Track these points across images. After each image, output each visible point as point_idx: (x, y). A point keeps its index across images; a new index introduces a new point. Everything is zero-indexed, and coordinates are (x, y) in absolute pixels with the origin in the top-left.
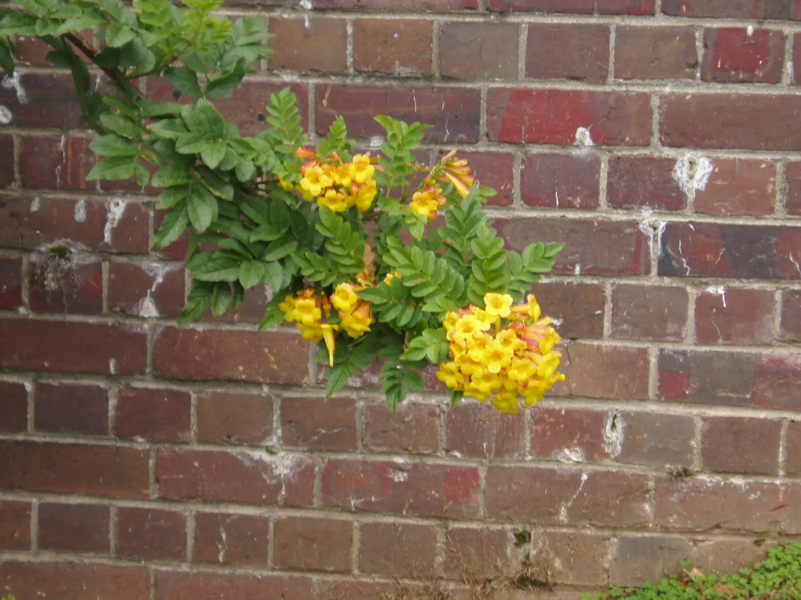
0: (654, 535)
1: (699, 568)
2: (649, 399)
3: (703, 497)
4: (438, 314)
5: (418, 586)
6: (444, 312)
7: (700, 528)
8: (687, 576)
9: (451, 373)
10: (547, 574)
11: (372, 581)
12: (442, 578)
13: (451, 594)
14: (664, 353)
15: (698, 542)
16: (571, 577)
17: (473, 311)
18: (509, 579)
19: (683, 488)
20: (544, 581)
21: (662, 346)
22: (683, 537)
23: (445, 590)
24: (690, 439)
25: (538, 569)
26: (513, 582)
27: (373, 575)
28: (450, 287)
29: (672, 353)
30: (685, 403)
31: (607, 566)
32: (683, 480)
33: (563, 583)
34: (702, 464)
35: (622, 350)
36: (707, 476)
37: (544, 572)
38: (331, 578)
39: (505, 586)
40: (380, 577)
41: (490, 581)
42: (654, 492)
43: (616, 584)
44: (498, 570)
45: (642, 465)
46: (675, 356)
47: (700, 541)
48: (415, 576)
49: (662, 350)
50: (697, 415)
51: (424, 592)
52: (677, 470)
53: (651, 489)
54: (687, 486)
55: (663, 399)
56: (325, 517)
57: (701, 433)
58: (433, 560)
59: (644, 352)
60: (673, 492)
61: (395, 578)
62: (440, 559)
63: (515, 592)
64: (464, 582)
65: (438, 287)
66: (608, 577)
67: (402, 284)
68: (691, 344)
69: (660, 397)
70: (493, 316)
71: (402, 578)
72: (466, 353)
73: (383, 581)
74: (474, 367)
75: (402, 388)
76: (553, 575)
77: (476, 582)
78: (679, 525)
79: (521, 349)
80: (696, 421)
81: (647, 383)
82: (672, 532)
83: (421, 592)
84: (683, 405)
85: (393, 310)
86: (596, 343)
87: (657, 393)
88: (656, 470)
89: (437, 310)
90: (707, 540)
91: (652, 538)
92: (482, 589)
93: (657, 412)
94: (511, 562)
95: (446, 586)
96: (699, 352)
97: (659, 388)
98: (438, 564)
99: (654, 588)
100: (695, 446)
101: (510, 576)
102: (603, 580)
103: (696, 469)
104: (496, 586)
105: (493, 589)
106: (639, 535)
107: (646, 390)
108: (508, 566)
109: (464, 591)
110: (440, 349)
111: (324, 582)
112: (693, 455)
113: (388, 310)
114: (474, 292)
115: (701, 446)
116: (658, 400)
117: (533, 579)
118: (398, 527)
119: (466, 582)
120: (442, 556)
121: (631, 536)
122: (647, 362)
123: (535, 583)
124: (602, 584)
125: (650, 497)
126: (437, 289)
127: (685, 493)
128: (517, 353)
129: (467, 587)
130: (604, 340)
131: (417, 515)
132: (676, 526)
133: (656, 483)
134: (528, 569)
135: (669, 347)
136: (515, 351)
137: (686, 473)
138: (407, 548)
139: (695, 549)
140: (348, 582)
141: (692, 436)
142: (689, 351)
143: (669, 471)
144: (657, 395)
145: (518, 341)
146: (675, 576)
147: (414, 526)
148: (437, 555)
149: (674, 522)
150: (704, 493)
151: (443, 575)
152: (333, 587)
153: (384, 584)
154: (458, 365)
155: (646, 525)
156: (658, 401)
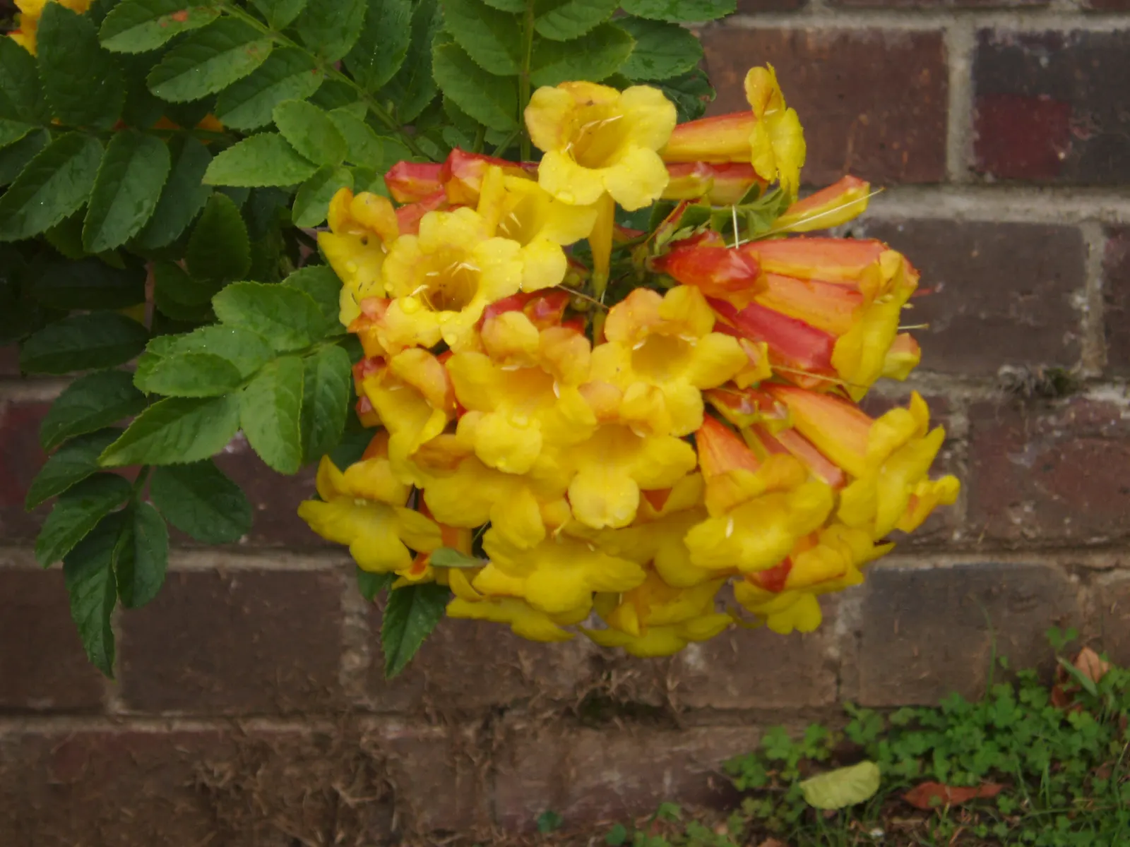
0: (968, 561)
1: (1098, 645)
2: (947, 182)
3: (1109, 450)
4: (289, 198)
5: (297, 736)
6: (317, 185)
7: (1098, 534)
8: (1066, 676)
9: (378, 506)
10: (664, 686)
11: (164, 730)
12: (363, 711)
13: (393, 756)
14: (991, 43)
15: (1093, 573)
16: (734, 692)
17: (471, 182)
18: (557, 703)
19: (1050, 429)
20: (655, 703)
21: (985, 22)
22: (1052, 563)
23: (376, 746)
24: (1070, 291)
25: (637, 674)
26: (569, 712)
27: (167, 714)
28: (344, 33)
29: (1016, 43)
30: (1056, 187)
31: (833, 652)
32: (1049, 409)
33: (709, 706)
34: (1106, 361)
35: (865, 41)
36: (1121, 389)
37: (655, 682)
38: (46, 729)
39: (546, 721)
40: (186, 718)
41: (501, 711)
42: (965, 443)
43: (862, 700)
44: (522, 682)
45: (930, 370)
46: (1026, 51)
47: (1099, 570)
48: (286, 709)
49: (984, 35)
50: (1090, 219)
51: (316, 751)
52: (1033, 381)
53: (957, 435)
54: (1063, 422)
55: (989, 178)
56: (12, 563)
57: (1101, 270)
58: (336, 664)
59: (931, 45)
60: (1021, 441)
61: (230, 719)
62: (354, 661)
63: (574, 736)
64: (427, 718)
65: (285, 43)
66: (839, 682)
67: (94, 42)
68: (1072, 14)
69: (981, 174)
70: (580, 208)
71: (248, 716)
72: (451, 427)
73: (194, 727)
74: (493, 492)
75: (141, 530)
76: (681, 689)
77: (463, 716)
78: (1039, 530)
79: (742, 384)
80: (1087, 238)
81: (943, 133)
82: (1020, 550)
83: (306, 750)
84: (1048, 192)
85: (62, 174)
86: (786, 24)
87: (972, 161)
88: (972, 383)
89: (282, 175)
90: (1118, 566)
91: (961, 572)
92: (479, 733)
93: (973, 218)
94: (560, 657)
95: (375, 732)
96: (1097, 34)
97: (979, 147)
98: (349, 674)
99: (976, 716)
100: (1085, 308)
101: (560, 695)
102: (825, 692)
103: (1087, 373)
104: (518, 727)
105: (510, 733)
106: (925, 565)
107: (941, 156)
108: (553, 668)
109: (428, 742)
110: (311, 386)
111: (28, 739)
112: (1080, 333)
113: (39, 176)
114: (462, 60)
115: (1101, 306)
116: (975, 182)
117: (624, 700)
118: (229, 582)
119: (434, 719)
120: (361, 654)
121: (901, 570)
122: (941, 73)
123: (633, 712)
124: (822, 703)
125: (954, 457)
126: (277, 53)
127: (1058, 442)
128: (720, 406)
129: (438, 731)
130: (810, 13)
131: (280, 544)
132: (1032, 534)
133: (970, 417)
134: (609, 677)
135: (1006, 25)
136: (705, 393)
137: (1061, 386)
138: (256, 637)
139: (1084, 593)
140: (97, 735)
141: (1076, 280)
142: (1066, 33)
143: (1009, 382)
144: (971, 169)
145: (724, 345)
146: (1031, 673)
147: (272, 574)
148: (345, 649)
149: (1023, 523)
150: (1110, 438)
151: (366, 701)
152: (53, 751)
153: (195, 736)
154: (410, 480)
155: (943, 535)
156: (975, 184)
